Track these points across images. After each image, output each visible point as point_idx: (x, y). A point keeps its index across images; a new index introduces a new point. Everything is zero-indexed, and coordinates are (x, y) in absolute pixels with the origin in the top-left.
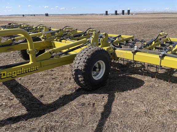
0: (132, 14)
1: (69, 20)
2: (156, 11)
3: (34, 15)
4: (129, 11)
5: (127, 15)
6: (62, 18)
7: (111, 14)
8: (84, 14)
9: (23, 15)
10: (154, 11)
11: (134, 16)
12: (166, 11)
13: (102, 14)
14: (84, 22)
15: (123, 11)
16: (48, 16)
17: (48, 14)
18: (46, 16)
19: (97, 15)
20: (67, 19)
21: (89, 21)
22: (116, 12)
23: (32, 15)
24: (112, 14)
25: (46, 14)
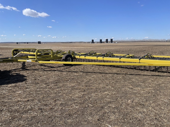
0: (115, 42)
1: (60, 47)
2: (137, 40)
3: (28, 43)
4: (112, 40)
5: (111, 43)
6: (54, 46)
7: (96, 42)
8: (73, 42)
9: (17, 43)
10: (135, 40)
11: (116, 44)
12: (145, 40)
13: (89, 42)
14: (72, 49)
15: (107, 40)
16: (40, 43)
17: (40, 42)
18: (39, 43)
19: (85, 43)
20: (58, 46)
21: (76, 48)
22: (101, 40)
23: (25, 43)
24: (98, 42)
25: (39, 42)
